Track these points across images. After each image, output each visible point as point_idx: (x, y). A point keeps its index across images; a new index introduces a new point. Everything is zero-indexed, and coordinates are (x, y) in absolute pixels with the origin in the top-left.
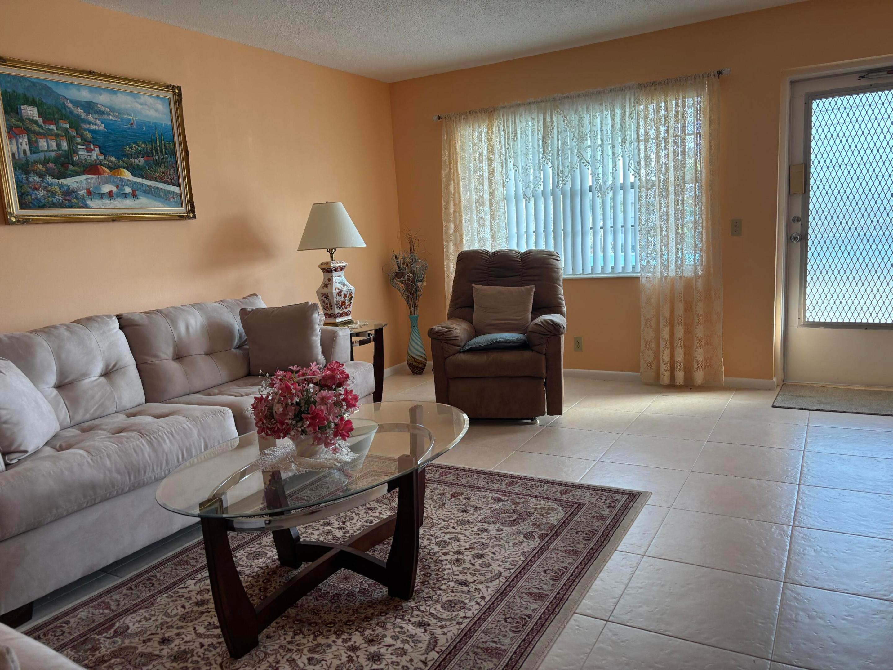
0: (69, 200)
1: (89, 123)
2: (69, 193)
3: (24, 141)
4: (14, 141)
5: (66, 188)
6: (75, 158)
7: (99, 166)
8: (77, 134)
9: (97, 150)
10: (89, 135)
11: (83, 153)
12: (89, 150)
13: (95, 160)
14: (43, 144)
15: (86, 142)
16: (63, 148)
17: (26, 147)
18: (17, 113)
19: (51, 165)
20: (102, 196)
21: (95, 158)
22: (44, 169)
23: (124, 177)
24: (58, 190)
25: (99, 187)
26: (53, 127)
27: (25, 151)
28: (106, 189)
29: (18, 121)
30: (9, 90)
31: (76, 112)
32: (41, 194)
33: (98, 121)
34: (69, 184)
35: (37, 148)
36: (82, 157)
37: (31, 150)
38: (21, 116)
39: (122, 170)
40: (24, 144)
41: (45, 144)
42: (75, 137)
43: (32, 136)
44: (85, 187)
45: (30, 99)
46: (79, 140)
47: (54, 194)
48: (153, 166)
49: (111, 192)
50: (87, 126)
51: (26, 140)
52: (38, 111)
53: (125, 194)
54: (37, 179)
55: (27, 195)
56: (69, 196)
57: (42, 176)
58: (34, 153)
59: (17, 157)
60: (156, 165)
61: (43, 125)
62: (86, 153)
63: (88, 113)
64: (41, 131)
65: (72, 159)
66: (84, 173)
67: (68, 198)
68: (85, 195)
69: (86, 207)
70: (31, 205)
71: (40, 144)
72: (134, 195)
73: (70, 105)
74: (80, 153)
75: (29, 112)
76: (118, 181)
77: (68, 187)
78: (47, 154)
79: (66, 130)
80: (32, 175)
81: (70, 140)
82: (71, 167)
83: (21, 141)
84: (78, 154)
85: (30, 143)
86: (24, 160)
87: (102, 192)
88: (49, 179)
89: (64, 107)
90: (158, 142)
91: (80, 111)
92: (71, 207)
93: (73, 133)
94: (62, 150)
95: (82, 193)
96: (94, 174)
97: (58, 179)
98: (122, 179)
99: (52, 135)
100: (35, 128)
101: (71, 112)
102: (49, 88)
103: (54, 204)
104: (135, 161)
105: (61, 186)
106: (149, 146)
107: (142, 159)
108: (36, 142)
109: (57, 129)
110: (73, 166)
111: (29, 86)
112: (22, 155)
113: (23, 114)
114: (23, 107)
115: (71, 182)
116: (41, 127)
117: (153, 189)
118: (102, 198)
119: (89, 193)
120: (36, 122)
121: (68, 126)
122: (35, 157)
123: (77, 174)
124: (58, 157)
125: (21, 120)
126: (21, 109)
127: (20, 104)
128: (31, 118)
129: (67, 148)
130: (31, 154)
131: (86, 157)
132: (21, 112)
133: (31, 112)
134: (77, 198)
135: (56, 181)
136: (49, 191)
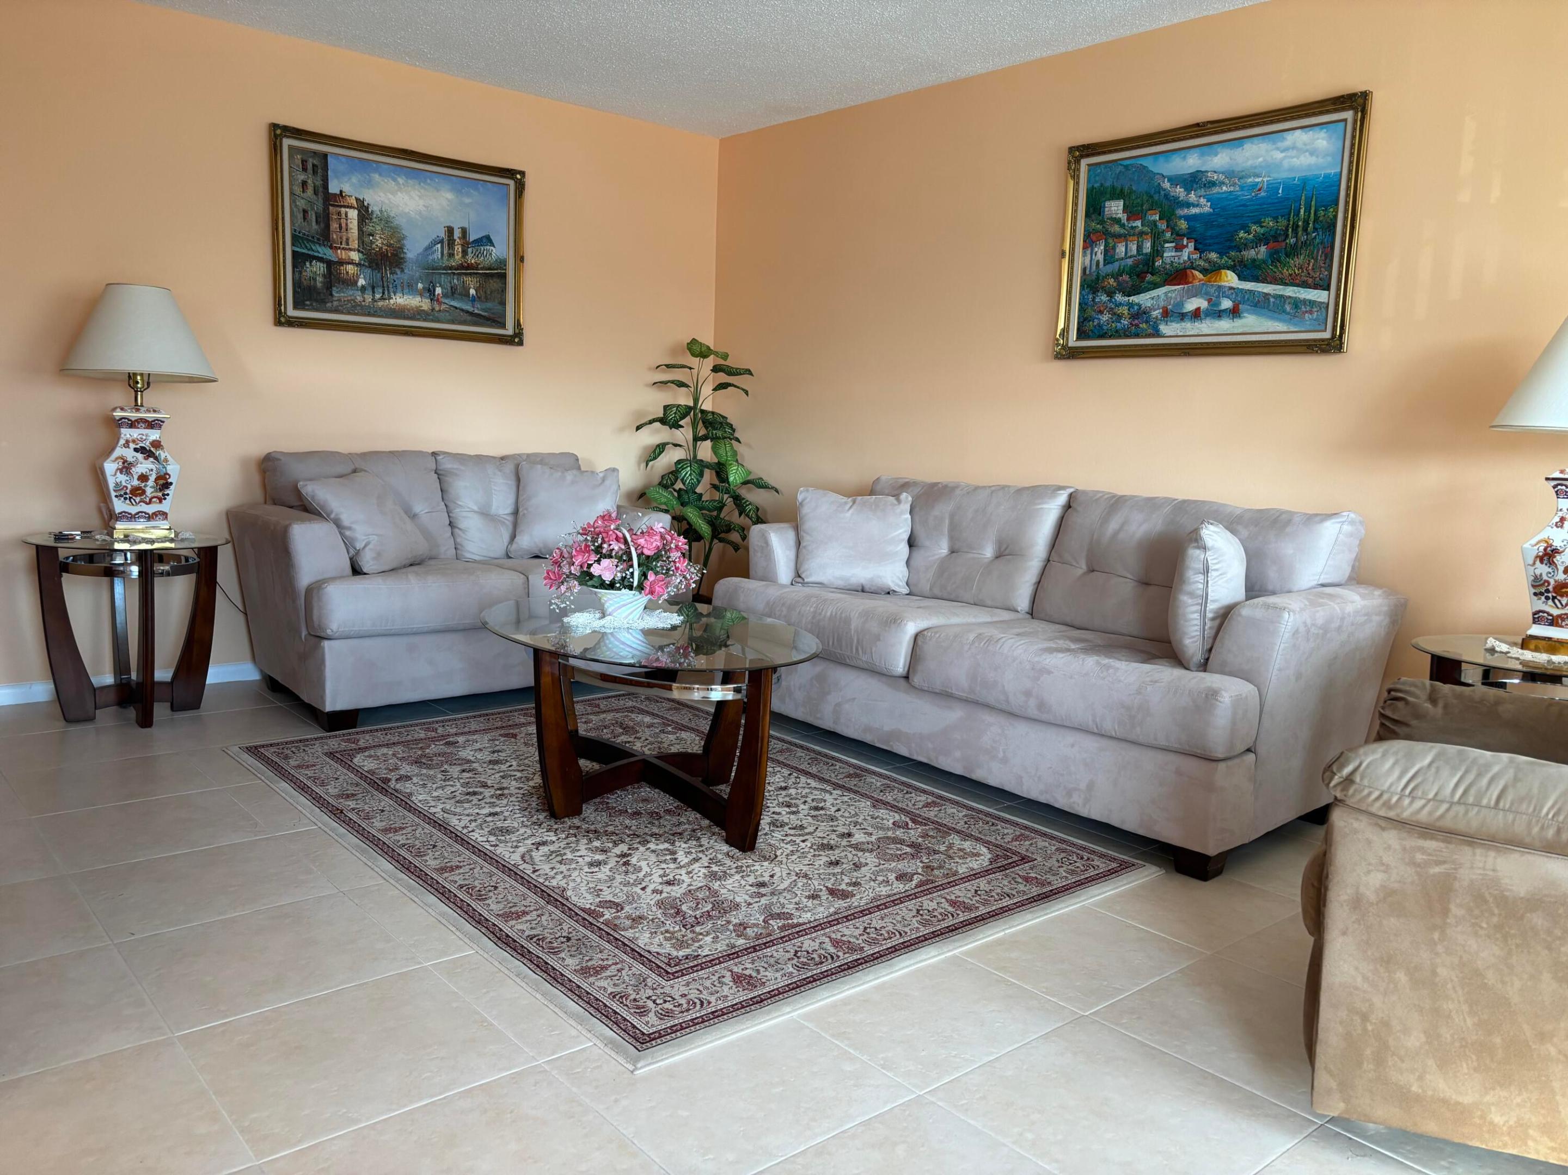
0: (1137, 325)
1: (1188, 205)
2: (1140, 314)
3: (1100, 249)
4: (1089, 252)
5: (1136, 308)
6: (1157, 264)
7: (1188, 271)
8: (1167, 227)
9: (1191, 245)
10: (1183, 225)
11: (1170, 254)
12: (1179, 248)
13: (1185, 262)
14: (1121, 249)
15: (1178, 235)
16: (1145, 251)
17: (1100, 257)
18: (1099, 214)
19: (1126, 277)
20: (1182, 317)
21: (1186, 258)
22: (1115, 284)
23: (1223, 284)
24: (1126, 312)
25: (1181, 304)
26: (1138, 223)
27: (1098, 262)
28: (1191, 305)
29: (1098, 224)
30: (1096, 185)
31: (1172, 194)
32: (1105, 318)
33: (1202, 200)
34: (1141, 302)
35: (1113, 256)
36: (1168, 261)
37: (1105, 260)
38: (1103, 217)
39: (1223, 271)
40: (1099, 253)
41: (1124, 249)
42: (1163, 232)
43: (1110, 241)
44: (1162, 304)
45: (1118, 192)
46: (1168, 235)
47: (1120, 317)
48: (1282, 258)
49: (1198, 309)
50: (1185, 211)
51: (1102, 248)
52: (1124, 204)
53: (1220, 311)
54: (1104, 298)
55: (1090, 321)
56: (1138, 319)
57: (1110, 294)
58: (1108, 263)
59: (1088, 272)
60: (1287, 255)
61: (1126, 224)
62: (1173, 254)
63: (1188, 190)
64: (1122, 231)
65: (1153, 264)
66: (1166, 282)
67: (1136, 321)
68: (1159, 317)
69: (1157, 334)
70: (1090, 333)
71: (1117, 250)
72: (1235, 312)
73: (1167, 185)
74: (1165, 255)
75: (1113, 209)
76: (1212, 290)
77: (1139, 305)
78: (1123, 263)
79: (1155, 222)
80: (1099, 294)
81: (1157, 237)
82: (1149, 277)
83: (1096, 249)
84: (1162, 257)
85: (1106, 252)
86: (1095, 274)
87: (1185, 311)
88: (1119, 297)
89: (1159, 188)
90: (1302, 211)
91: (1179, 191)
92: (1137, 336)
93: (1162, 226)
94: (1142, 254)
95: (1156, 313)
96: (1179, 285)
97: (1129, 296)
98: (1219, 287)
99: (1134, 235)
100: (1116, 229)
101: (1167, 196)
102: (1145, 167)
103: (1117, 331)
104: (1251, 254)
105: (1131, 305)
106: (1283, 222)
107: (1263, 249)
108: (1114, 248)
109: (1142, 225)
110: (1152, 274)
111: (1120, 172)
112: (1094, 267)
113: (1106, 213)
114: (1107, 204)
115: (1144, 299)
116: (1123, 226)
117: (1272, 300)
118: (1182, 320)
119: (1166, 314)
120: (1117, 221)
121: (1158, 218)
122: (1110, 268)
123: (1156, 286)
124: (1136, 265)
125: (1102, 222)
126: (1104, 207)
127: (1105, 201)
128: (1114, 216)
129: (1149, 250)
130: (1104, 265)
131: (1172, 259)
132: (1104, 212)
133: (1115, 208)
134: (1147, 322)
135: (1127, 299)
136: (1115, 314)
